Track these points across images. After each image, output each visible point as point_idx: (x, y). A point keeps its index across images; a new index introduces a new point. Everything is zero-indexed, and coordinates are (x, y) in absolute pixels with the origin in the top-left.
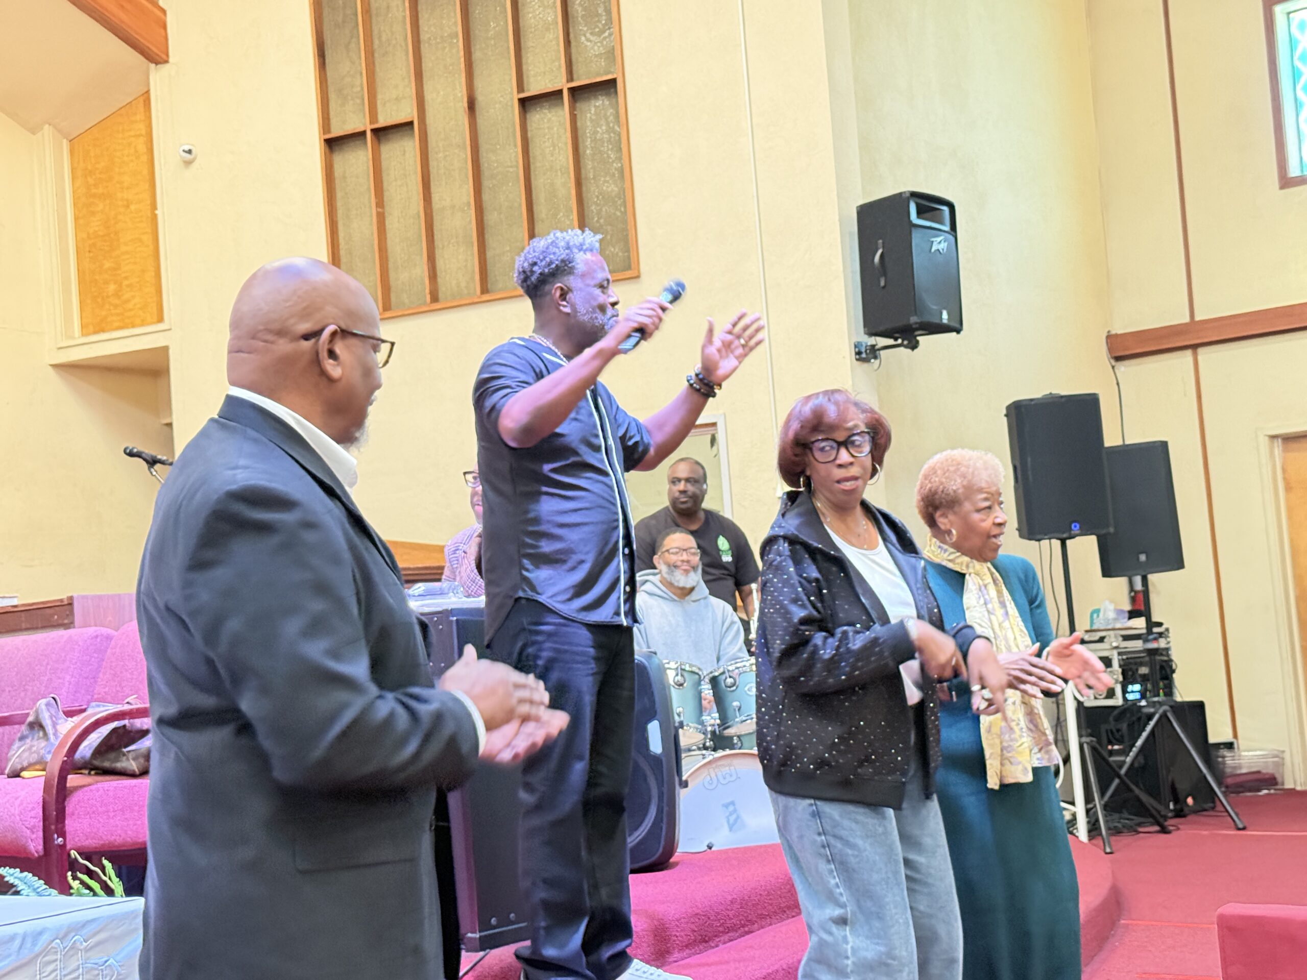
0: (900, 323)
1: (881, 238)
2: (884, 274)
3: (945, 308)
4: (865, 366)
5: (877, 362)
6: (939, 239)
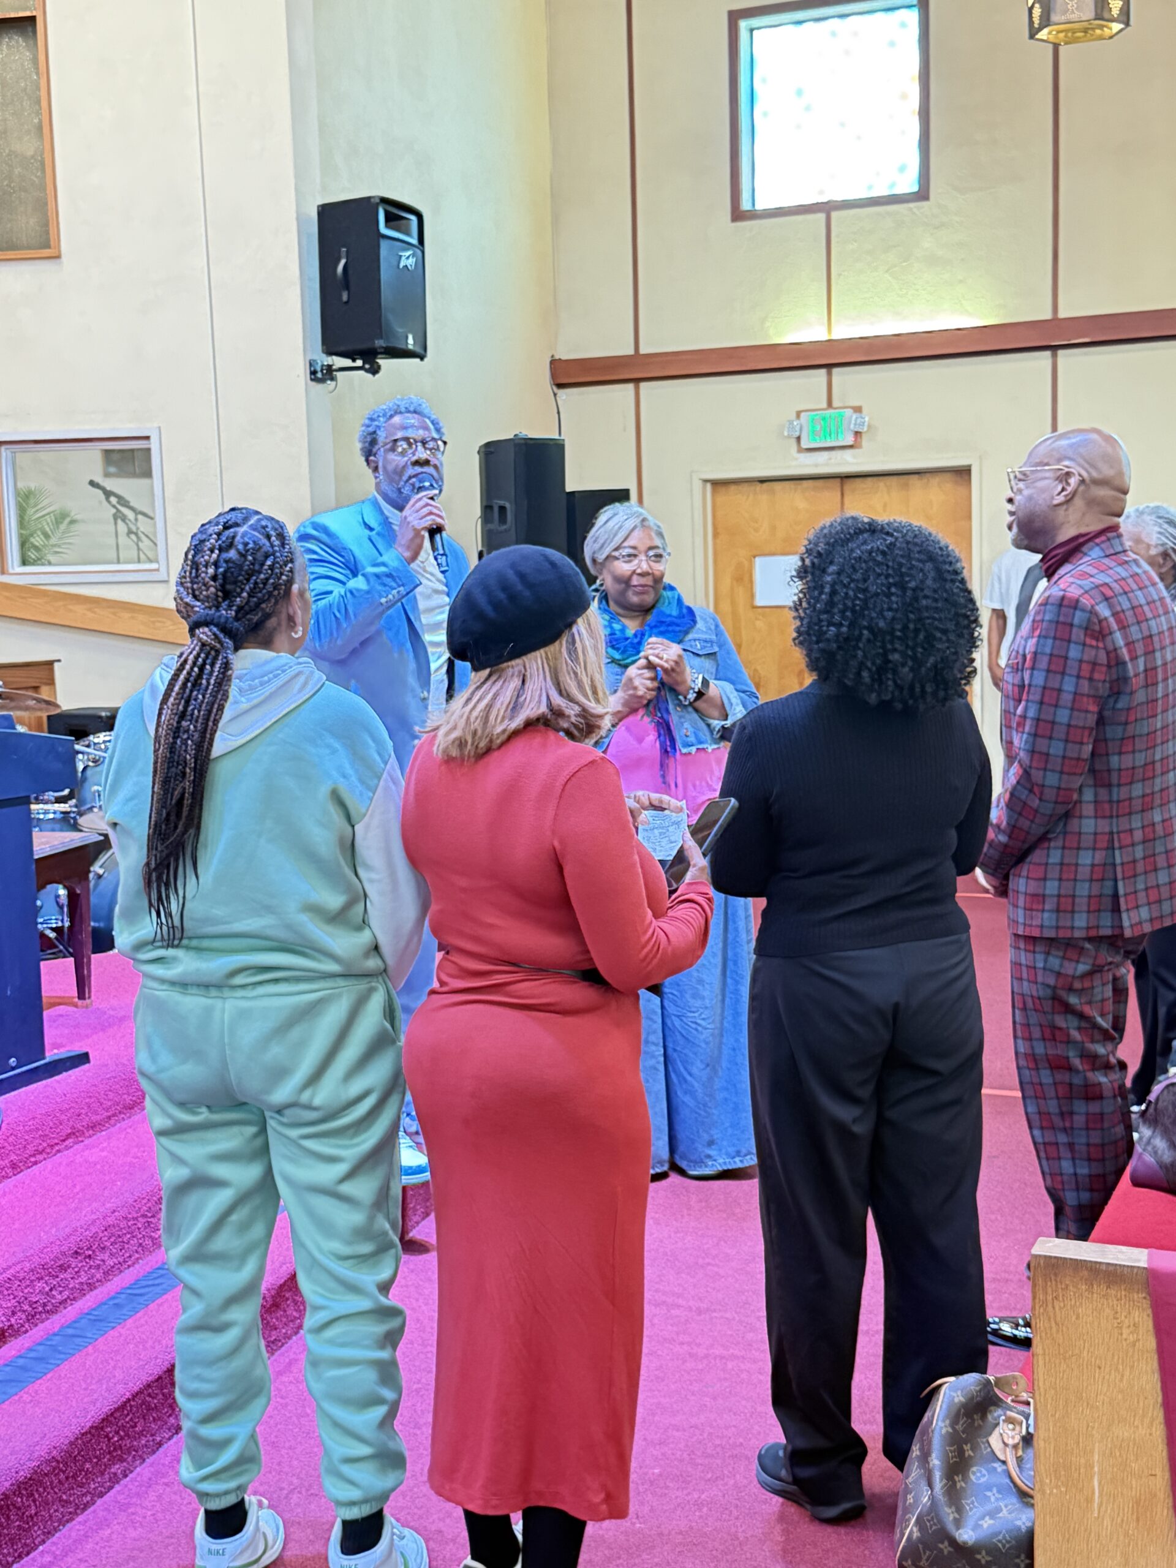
0: (362, 345)
1: (344, 246)
2: (347, 287)
3: (410, 334)
4: (320, 387)
5: (333, 383)
6: (406, 254)
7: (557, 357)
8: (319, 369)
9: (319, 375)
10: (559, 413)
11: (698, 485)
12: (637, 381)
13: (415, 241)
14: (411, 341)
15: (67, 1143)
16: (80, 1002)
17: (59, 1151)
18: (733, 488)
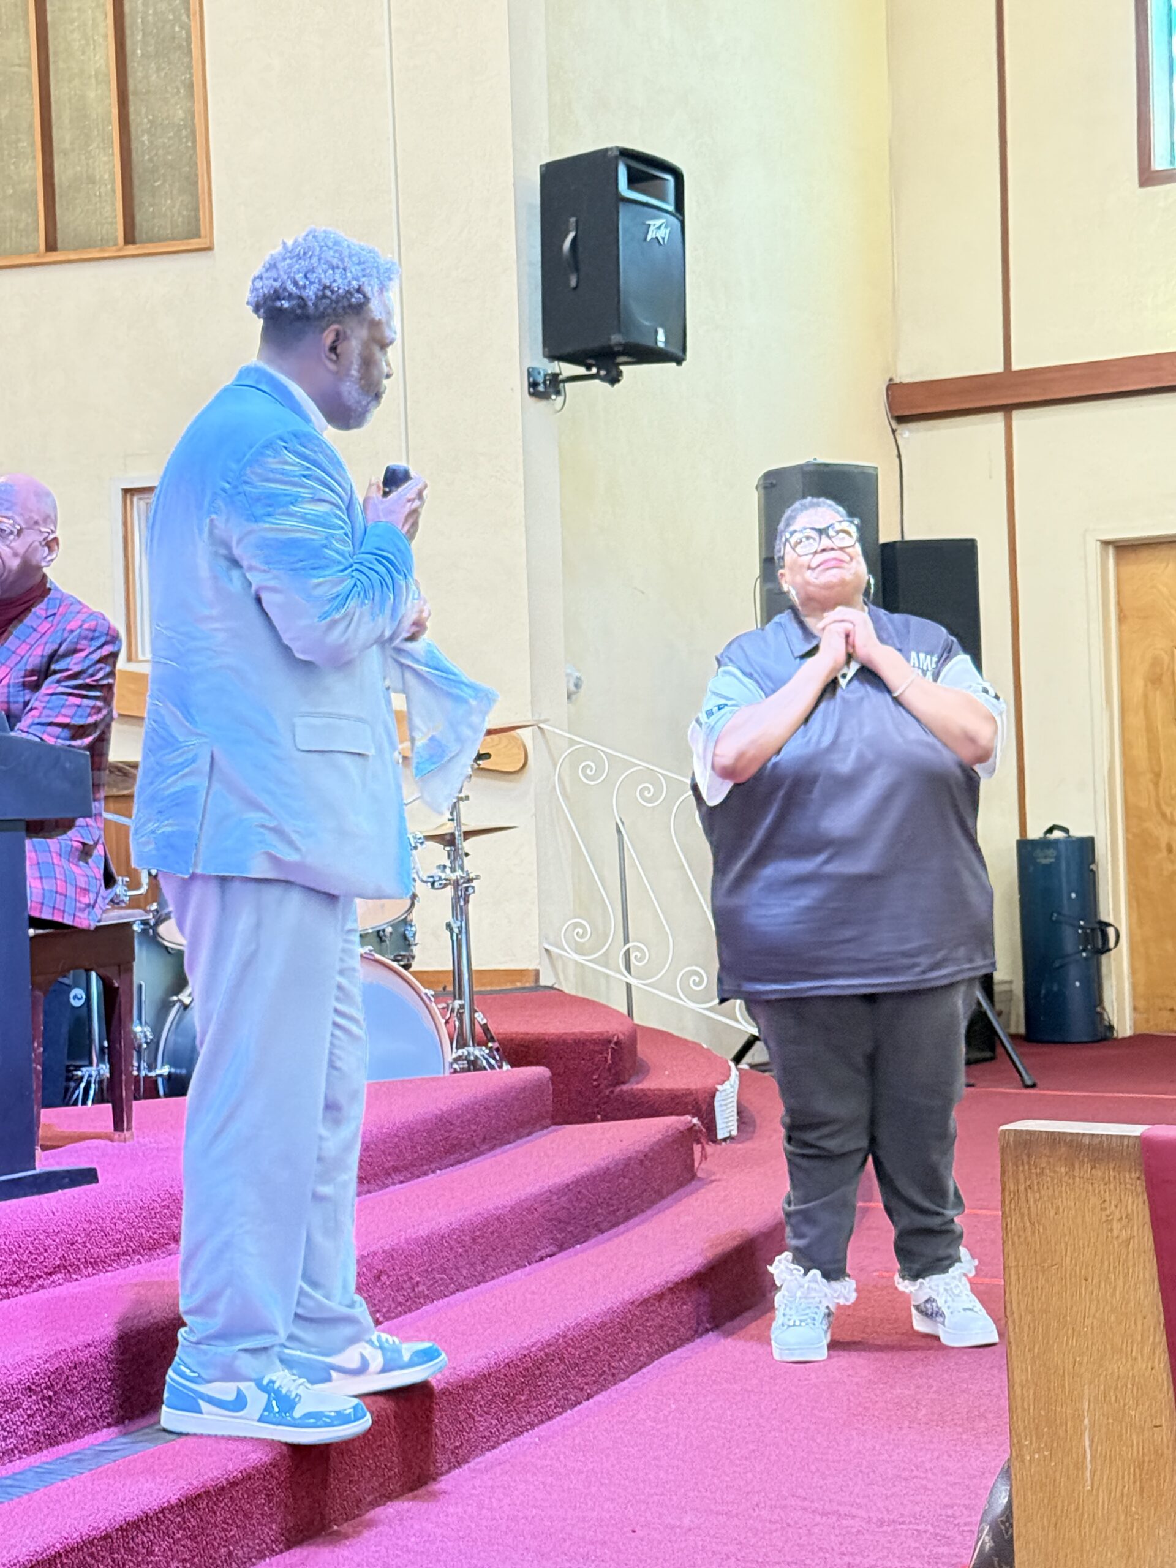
0: (594, 344)
1: (573, 216)
2: (577, 268)
3: (662, 326)
4: (542, 404)
5: (560, 399)
6: (658, 223)
7: (897, 381)
8: (540, 379)
9: (541, 388)
10: (899, 456)
11: (1095, 549)
12: (1007, 409)
13: (671, 208)
14: (661, 337)
15: (54, 1277)
16: (116, 1135)
17: (42, 1287)
18: (1145, 554)
